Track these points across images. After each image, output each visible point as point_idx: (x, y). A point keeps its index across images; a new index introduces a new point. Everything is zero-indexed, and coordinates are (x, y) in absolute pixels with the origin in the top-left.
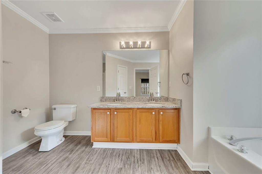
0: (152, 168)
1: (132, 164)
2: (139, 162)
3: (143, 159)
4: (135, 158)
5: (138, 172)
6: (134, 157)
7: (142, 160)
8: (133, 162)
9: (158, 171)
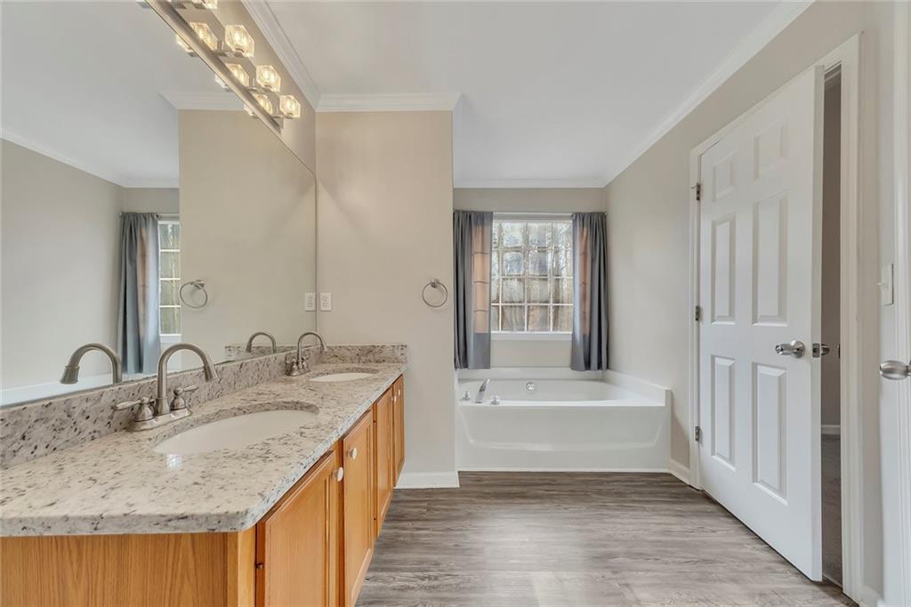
0: (456, 545)
1: (438, 595)
2: (431, 573)
3: (422, 562)
4: (411, 585)
5: (472, 577)
6: (404, 589)
7: (425, 566)
8: (431, 592)
9: (463, 535)
